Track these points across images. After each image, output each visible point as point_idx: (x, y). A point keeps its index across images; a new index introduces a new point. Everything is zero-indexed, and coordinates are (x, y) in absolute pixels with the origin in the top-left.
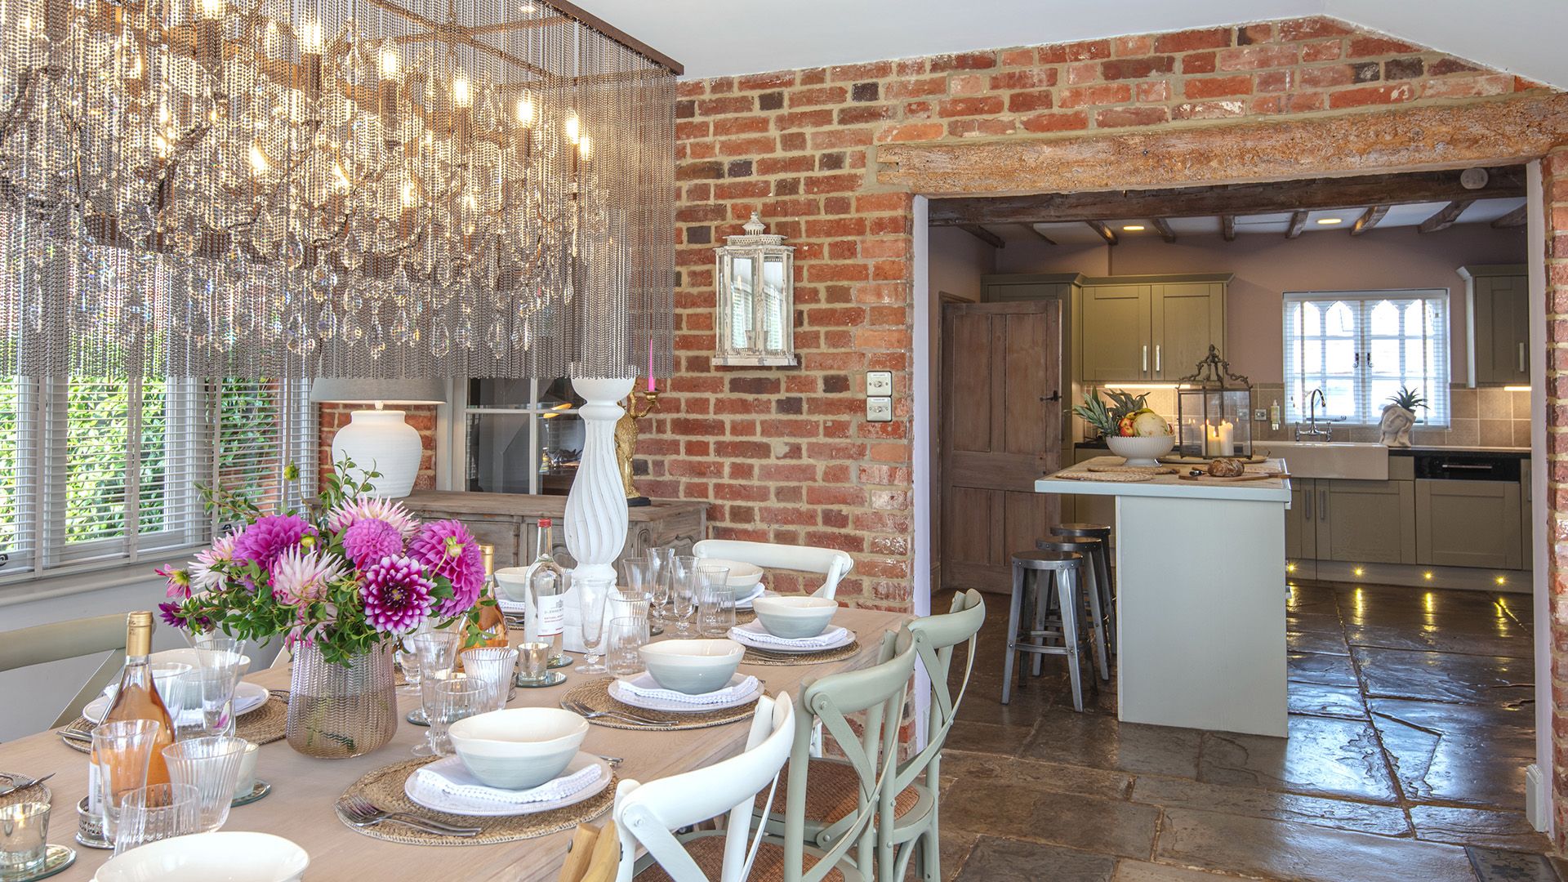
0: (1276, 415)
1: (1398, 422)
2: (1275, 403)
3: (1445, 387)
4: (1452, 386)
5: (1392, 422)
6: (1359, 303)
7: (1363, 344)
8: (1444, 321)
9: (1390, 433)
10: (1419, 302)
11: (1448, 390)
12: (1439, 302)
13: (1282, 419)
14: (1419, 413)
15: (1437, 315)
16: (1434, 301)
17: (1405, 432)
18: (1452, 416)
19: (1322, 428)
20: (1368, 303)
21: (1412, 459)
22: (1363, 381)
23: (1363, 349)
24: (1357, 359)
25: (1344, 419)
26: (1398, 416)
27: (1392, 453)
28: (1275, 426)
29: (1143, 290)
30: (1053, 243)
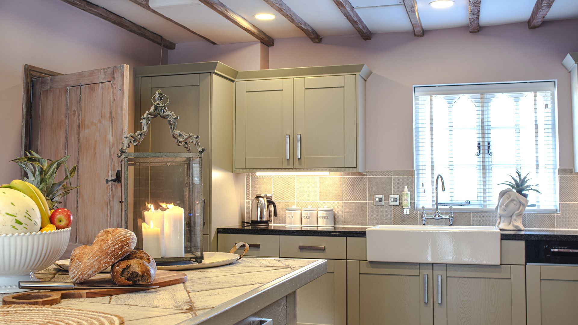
0: (407, 201)
1: (512, 205)
2: (406, 189)
3: (554, 173)
4: (561, 171)
5: (507, 206)
6: (479, 96)
7: (483, 134)
8: (553, 112)
9: (505, 217)
10: (531, 94)
11: (557, 175)
12: (549, 93)
13: (412, 204)
14: (532, 197)
15: (547, 106)
16: (544, 93)
17: (519, 215)
18: (561, 199)
19: (447, 212)
20: (487, 96)
21: (523, 243)
22: (484, 169)
23: (483, 138)
24: (479, 148)
25: (468, 203)
26: (513, 200)
27: (505, 237)
28: (407, 211)
29: (286, 82)
30: (214, 43)
